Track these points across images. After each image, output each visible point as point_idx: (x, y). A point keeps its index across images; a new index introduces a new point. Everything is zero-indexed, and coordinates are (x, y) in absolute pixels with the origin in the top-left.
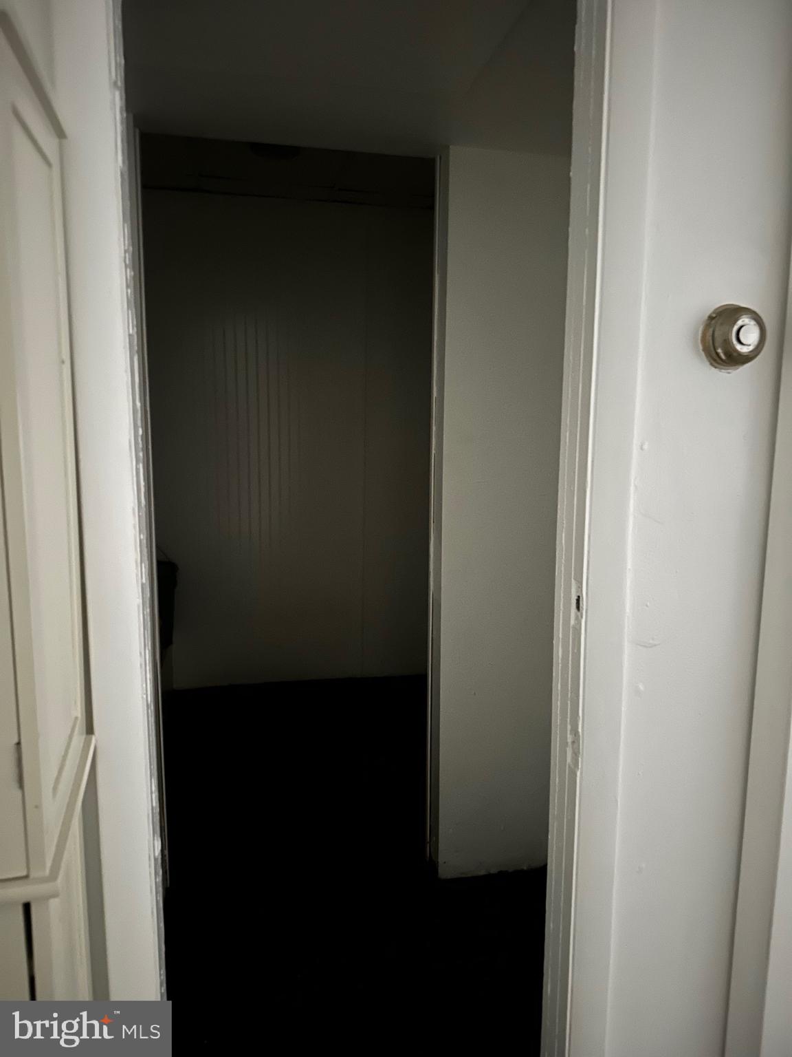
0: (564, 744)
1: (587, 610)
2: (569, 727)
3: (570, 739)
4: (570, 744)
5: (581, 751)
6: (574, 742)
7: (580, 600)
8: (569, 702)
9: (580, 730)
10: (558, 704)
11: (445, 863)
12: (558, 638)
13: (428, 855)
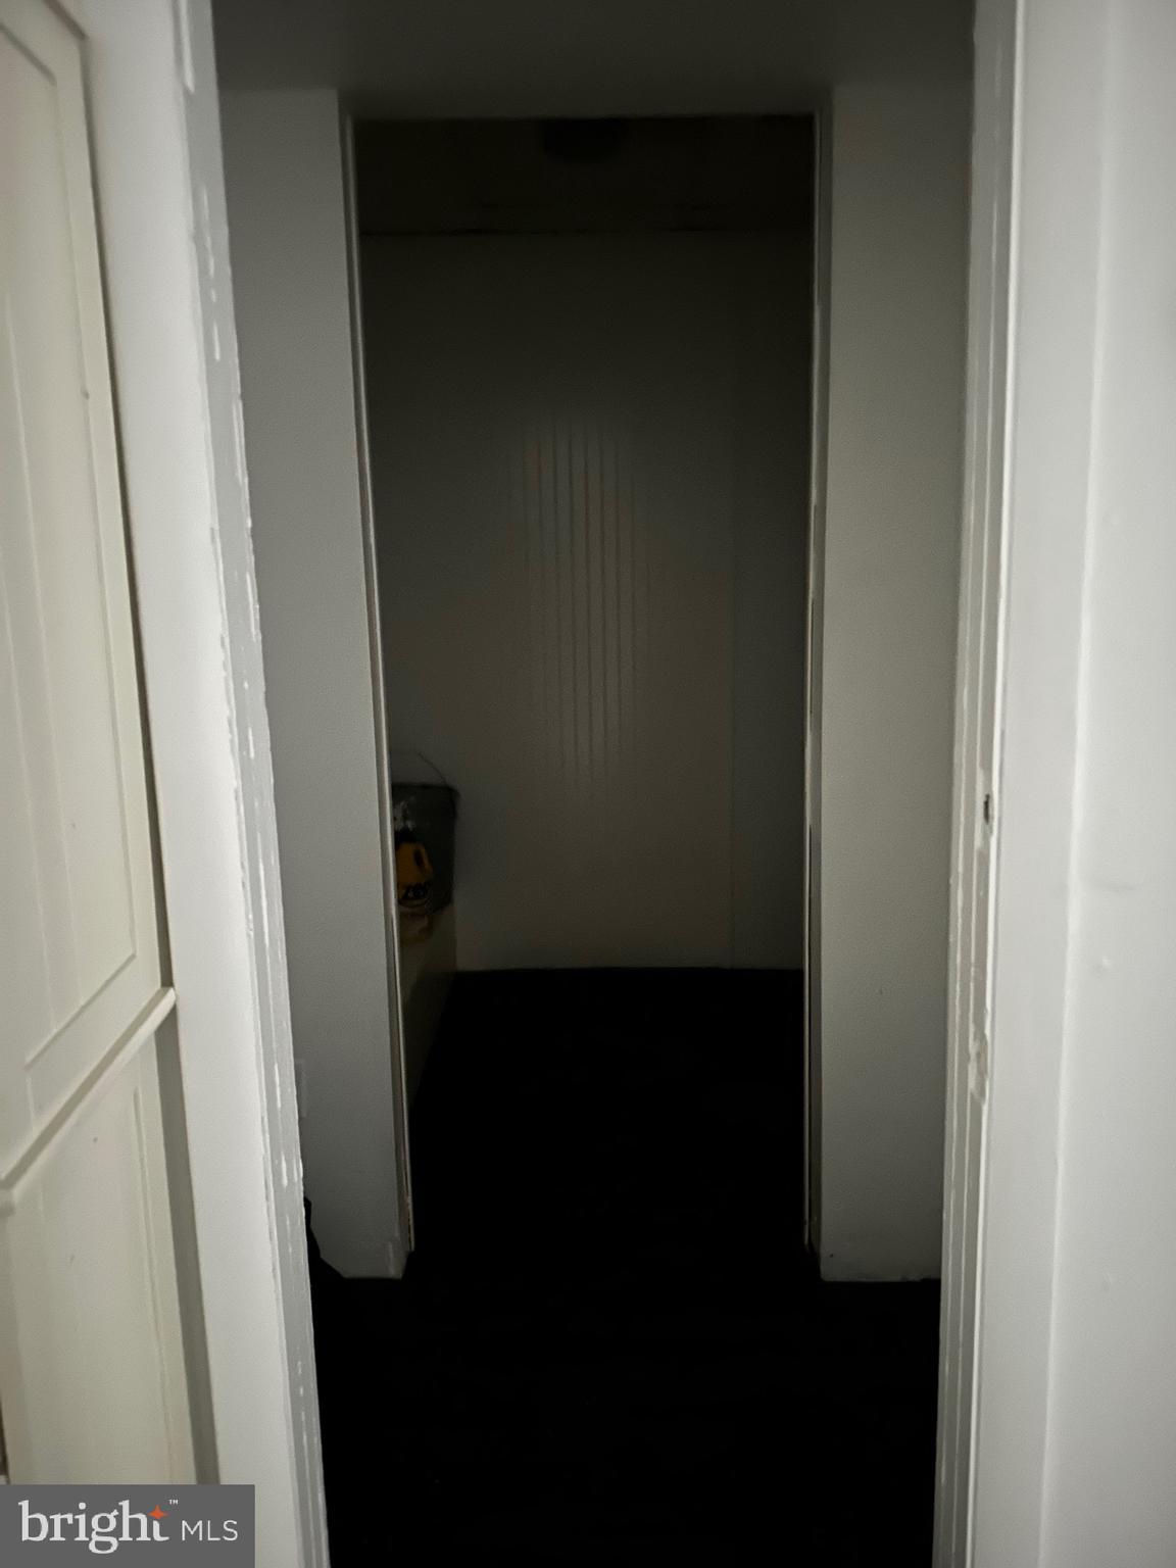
0: (965, 1059)
1: (999, 818)
2: (972, 1028)
3: (973, 1048)
4: (973, 1058)
5: (989, 1070)
6: (979, 1055)
7: (990, 804)
8: (972, 985)
9: (988, 1032)
10: (956, 989)
11: (832, 1256)
12: (958, 873)
13: (806, 1242)
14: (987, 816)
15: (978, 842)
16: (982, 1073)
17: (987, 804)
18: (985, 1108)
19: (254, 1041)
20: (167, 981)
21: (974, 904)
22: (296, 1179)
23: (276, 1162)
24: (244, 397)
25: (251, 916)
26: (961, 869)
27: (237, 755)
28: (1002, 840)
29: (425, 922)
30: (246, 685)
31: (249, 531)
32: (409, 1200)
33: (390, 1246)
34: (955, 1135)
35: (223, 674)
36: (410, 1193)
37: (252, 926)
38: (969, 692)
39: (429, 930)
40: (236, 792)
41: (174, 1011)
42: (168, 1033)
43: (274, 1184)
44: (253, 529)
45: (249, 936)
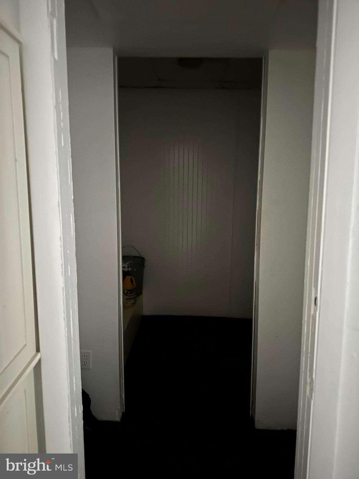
0: (306, 383)
1: (320, 306)
2: (308, 374)
3: (308, 380)
4: (308, 384)
5: (314, 390)
6: (310, 383)
7: (317, 300)
8: (309, 359)
9: (314, 377)
10: (303, 359)
11: (259, 421)
12: (305, 320)
13: (251, 415)
14: (315, 304)
15: (312, 312)
16: (311, 390)
17: (316, 299)
18: (312, 402)
19: (66, 370)
20: (38, 350)
21: (310, 333)
22: (80, 412)
23: (73, 409)
24: (72, 156)
25: (66, 329)
26: (306, 319)
27: (64, 276)
28: (321, 313)
29: (133, 301)
30: (68, 252)
31: (72, 200)
32: (123, 396)
33: (117, 411)
34: (301, 407)
35: (60, 249)
36: (124, 394)
37: (67, 332)
38: (310, 260)
39: (135, 303)
40: (63, 288)
41: (40, 361)
42: (38, 368)
43: (72, 417)
44: (74, 199)
45: (65, 336)
